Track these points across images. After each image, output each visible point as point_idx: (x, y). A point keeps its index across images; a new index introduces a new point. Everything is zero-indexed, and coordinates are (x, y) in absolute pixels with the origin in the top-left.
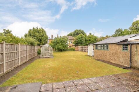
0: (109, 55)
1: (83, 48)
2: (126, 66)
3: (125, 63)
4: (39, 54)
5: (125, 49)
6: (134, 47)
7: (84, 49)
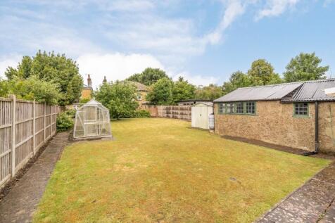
0: (259, 125)
1: (171, 111)
2: (305, 148)
3: (301, 143)
4: (60, 128)
5: (301, 113)
6: (323, 107)
7: (173, 113)
